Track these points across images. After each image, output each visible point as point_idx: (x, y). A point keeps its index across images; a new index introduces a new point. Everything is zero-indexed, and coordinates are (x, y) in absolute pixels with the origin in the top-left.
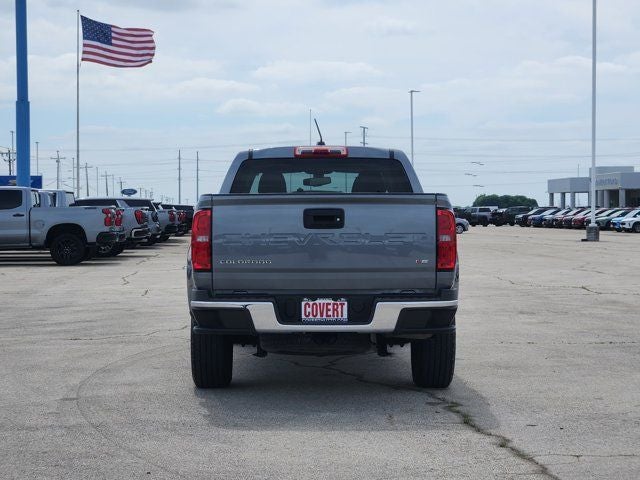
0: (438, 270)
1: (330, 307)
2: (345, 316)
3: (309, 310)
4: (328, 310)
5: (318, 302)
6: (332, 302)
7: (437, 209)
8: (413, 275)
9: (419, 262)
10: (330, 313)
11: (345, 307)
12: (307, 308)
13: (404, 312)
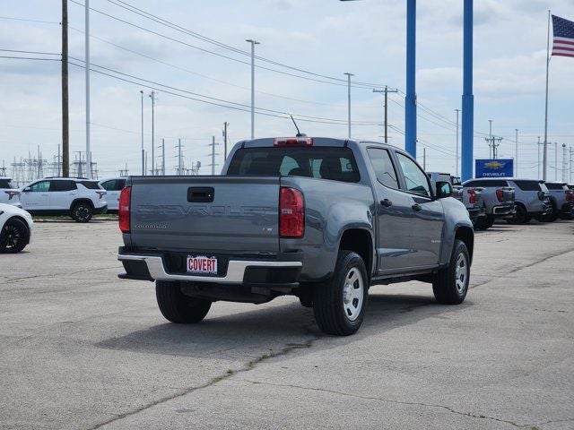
0: (281, 236)
1: (206, 263)
2: (216, 270)
3: (192, 264)
4: (204, 265)
5: (198, 258)
6: (207, 259)
7: (281, 188)
8: (262, 240)
9: (266, 230)
10: (206, 267)
11: (216, 263)
12: (191, 263)
13: (248, 269)
